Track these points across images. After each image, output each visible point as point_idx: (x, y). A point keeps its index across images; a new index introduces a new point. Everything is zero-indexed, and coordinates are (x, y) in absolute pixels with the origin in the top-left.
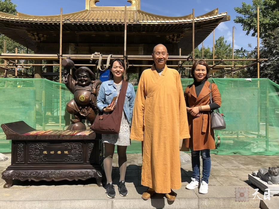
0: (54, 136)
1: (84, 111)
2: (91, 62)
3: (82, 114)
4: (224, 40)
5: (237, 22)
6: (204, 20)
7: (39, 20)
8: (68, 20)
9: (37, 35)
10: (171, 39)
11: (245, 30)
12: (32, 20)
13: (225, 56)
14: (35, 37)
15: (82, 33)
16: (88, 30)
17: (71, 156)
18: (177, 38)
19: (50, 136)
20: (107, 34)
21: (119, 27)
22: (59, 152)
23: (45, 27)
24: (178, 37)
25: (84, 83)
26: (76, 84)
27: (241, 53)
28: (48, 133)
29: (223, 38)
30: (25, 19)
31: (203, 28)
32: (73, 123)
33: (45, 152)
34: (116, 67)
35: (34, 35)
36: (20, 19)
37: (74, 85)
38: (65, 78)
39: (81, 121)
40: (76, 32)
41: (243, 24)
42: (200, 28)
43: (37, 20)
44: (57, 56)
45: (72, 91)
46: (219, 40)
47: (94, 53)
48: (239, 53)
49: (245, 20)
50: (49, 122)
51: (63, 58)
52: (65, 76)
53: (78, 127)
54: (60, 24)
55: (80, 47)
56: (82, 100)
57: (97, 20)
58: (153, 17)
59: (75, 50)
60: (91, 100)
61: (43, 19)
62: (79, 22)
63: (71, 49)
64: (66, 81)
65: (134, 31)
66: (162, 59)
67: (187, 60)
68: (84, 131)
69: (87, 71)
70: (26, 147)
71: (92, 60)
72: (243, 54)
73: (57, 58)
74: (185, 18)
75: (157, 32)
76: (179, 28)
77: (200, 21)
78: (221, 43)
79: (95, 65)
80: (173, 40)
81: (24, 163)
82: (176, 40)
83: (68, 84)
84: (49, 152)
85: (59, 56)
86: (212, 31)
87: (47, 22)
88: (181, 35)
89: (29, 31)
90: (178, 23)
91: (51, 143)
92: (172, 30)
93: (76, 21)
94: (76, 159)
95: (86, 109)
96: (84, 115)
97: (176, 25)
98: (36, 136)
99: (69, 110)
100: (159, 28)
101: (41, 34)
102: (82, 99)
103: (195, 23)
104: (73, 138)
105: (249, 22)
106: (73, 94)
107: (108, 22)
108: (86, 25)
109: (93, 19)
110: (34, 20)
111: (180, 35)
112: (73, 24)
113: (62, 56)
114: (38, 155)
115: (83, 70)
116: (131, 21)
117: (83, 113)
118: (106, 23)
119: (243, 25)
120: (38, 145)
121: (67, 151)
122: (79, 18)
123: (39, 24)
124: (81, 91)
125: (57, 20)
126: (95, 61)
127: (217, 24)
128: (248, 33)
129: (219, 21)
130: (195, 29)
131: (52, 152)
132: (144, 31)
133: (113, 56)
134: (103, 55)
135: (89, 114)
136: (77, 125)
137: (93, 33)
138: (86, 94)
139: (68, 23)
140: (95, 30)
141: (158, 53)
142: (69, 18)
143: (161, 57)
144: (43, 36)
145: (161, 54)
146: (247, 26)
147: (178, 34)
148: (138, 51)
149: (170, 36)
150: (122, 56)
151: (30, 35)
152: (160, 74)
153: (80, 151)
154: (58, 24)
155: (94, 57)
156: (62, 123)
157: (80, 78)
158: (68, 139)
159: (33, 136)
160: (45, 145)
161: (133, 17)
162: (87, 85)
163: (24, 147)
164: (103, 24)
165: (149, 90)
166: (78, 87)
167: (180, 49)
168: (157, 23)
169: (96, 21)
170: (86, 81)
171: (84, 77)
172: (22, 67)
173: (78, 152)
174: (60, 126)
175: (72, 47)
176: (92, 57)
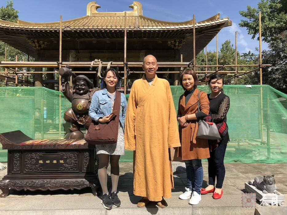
0: (50, 145)
1: (81, 119)
2: (91, 69)
3: (79, 123)
4: (231, 44)
5: (242, 26)
6: (206, 26)
7: (39, 28)
8: (68, 27)
9: (38, 42)
10: (173, 45)
11: (250, 33)
12: (32, 27)
13: (232, 60)
14: (35, 44)
15: (82, 39)
16: (88, 37)
17: (67, 165)
18: (179, 44)
19: (45, 145)
20: (108, 40)
21: (120, 33)
22: (55, 162)
23: (45, 35)
24: (180, 42)
25: (82, 92)
26: (74, 93)
27: (248, 57)
28: (43, 143)
29: (230, 42)
30: (25, 27)
31: (205, 33)
32: (71, 131)
33: (41, 162)
34: (109, 77)
35: (34, 42)
36: (20, 27)
37: (71, 94)
38: (63, 87)
39: (79, 130)
40: (76, 39)
41: (249, 27)
42: (202, 34)
43: (37, 28)
44: (57, 64)
45: (70, 99)
46: (225, 44)
47: (94, 60)
48: (247, 57)
49: (250, 24)
50: (50, 130)
51: (63, 65)
52: (63, 84)
53: (75, 135)
54: (59, 31)
55: (81, 53)
56: (80, 109)
57: (97, 26)
58: (154, 23)
59: (76, 57)
60: (88, 108)
61: (44, 27)
62: (79, 29)
63: (71, 56)
64: (63, 90)
65: (135, 37)
66: (152, 69)
67: (187, 66)
68: (80, 141)
69: (84, 80)
70: (22, 157)
71: (92, 67)
72: (251, 58)
73: (57, 65)
74: (186, 23)
75: (158, 38)
76: (180, 34)
77: (201, 26)
78: (227, 47)
79: (95, 72)
80: (175, 46)
81: (19, 172)
82: (178, 46)
83: (65, 93)
84: (44, 161)
85: (58, 64)
86: (214, 36)
87: (47, 29)
88: (183, 41)
89: (29, 38)
90: (179, 29)
91: (46, 152)
92: (173, 36)
93: (76, 28)
94: (71, 169)
95: (84, 117)
96: (82, 124)
97: (178, 30)
98: (32, 145)
99: (67, 119)
100: (160, 34)
101: (41, 41)
102: (80, 107)
103: (196, 29)
104: (68, 148)
105: (254, 26)
106: (71, 102)
107: (108, 29)
108: (86, 31)
109: (93, 26)
110: (34, 28)
111: (181, 40)
112: (73, 31)
113: (61, 64)
114: (33, 165)
115: (80, 79)
116: (131, 28)
117: (81, 121)
118: (107, 29)
119: (249, 29)
120: (34, 155)
121: (63, 161)
122: (79, 25)
123: (39, 31)
124: (79, 100)
125: (57, 28)
126: (95, 69)
127: (219, 29)
128: (253, 37)
129: (221, 27)
130: (196, 35)
131: (48, 162)
132: (145, 37)
133: (113, 63)
134: (103, 62)
135: (87, 122)
136: (75, 134)
137: (94, 40)
138: (83, 103)
139: (68, 30)
140: (95, 37)
141: (148, 63)
142: (69, 26)
143: (151, 67)
144: (44, 43)
145: (151, 64)
146: (252, 30)
147: (179, 40)
148: (140, 57)
149: (172, 41)
150: (122, 63)
151: (30, 42)
152: (150, 83)
153: (75, 161)
154: (58, 31)
155: (93, 64)
156: (62, 131)
157: (77, 86)
158: (63, 148)
159: (28, 145)
160: (41, 154)
161: (134, 23)
162: (85, 93)
163: (20, 157)
164: (103, 31)
165: (140, 99)
166: (75, 96)
167: (182, 55)
168: (158, 29)
169: (96, 28)
170: (83, 89)
171: (81, 85)
172: (22, 75)
173: (73, 161)
174: (60, 133)
175: (72, 54)
176: (92, 64)
